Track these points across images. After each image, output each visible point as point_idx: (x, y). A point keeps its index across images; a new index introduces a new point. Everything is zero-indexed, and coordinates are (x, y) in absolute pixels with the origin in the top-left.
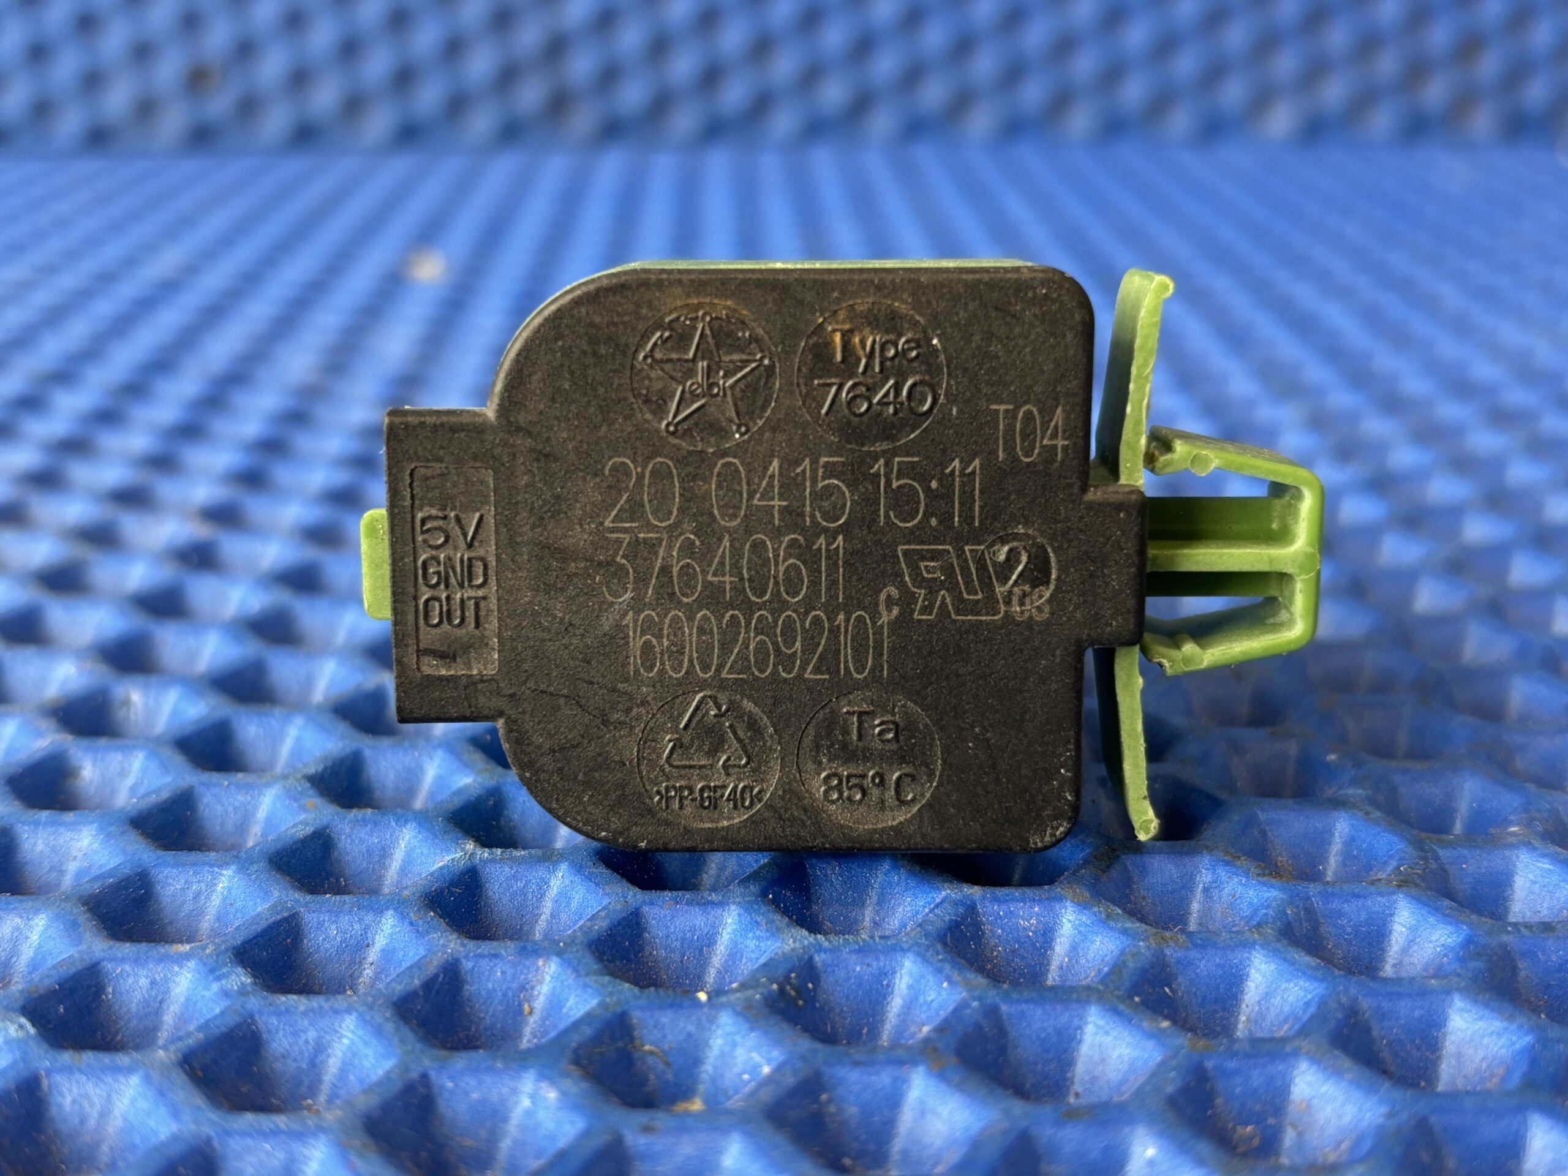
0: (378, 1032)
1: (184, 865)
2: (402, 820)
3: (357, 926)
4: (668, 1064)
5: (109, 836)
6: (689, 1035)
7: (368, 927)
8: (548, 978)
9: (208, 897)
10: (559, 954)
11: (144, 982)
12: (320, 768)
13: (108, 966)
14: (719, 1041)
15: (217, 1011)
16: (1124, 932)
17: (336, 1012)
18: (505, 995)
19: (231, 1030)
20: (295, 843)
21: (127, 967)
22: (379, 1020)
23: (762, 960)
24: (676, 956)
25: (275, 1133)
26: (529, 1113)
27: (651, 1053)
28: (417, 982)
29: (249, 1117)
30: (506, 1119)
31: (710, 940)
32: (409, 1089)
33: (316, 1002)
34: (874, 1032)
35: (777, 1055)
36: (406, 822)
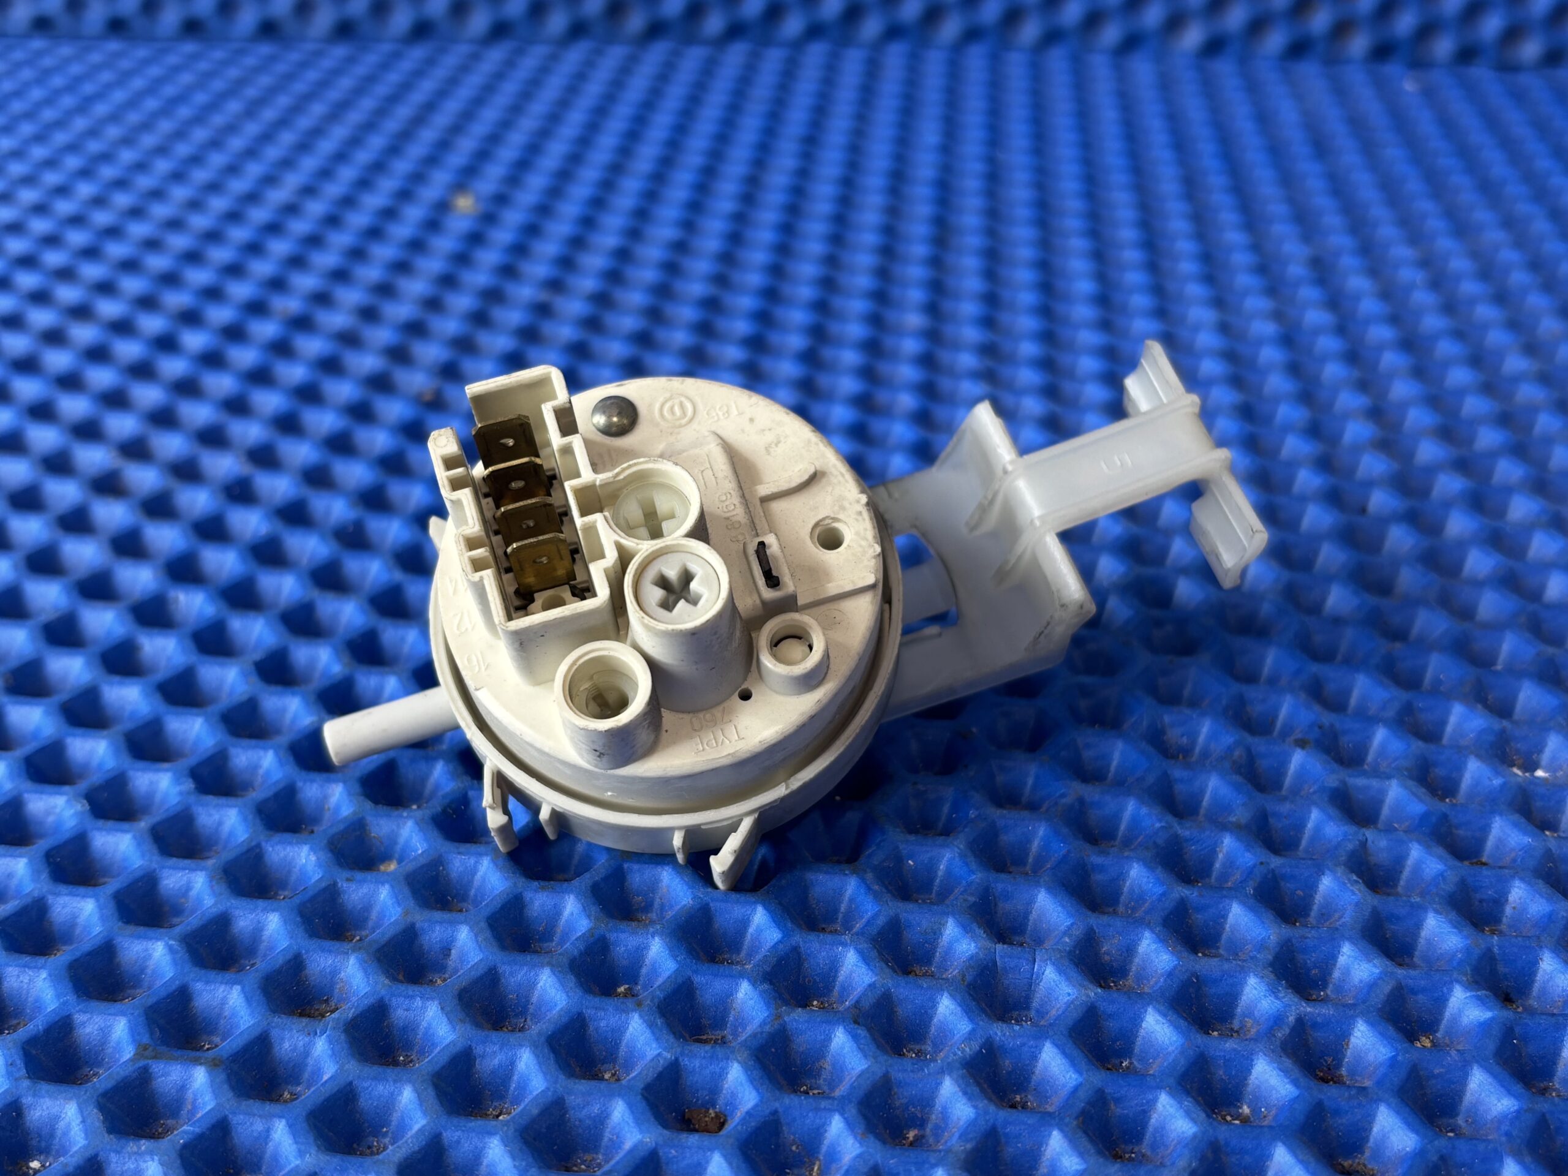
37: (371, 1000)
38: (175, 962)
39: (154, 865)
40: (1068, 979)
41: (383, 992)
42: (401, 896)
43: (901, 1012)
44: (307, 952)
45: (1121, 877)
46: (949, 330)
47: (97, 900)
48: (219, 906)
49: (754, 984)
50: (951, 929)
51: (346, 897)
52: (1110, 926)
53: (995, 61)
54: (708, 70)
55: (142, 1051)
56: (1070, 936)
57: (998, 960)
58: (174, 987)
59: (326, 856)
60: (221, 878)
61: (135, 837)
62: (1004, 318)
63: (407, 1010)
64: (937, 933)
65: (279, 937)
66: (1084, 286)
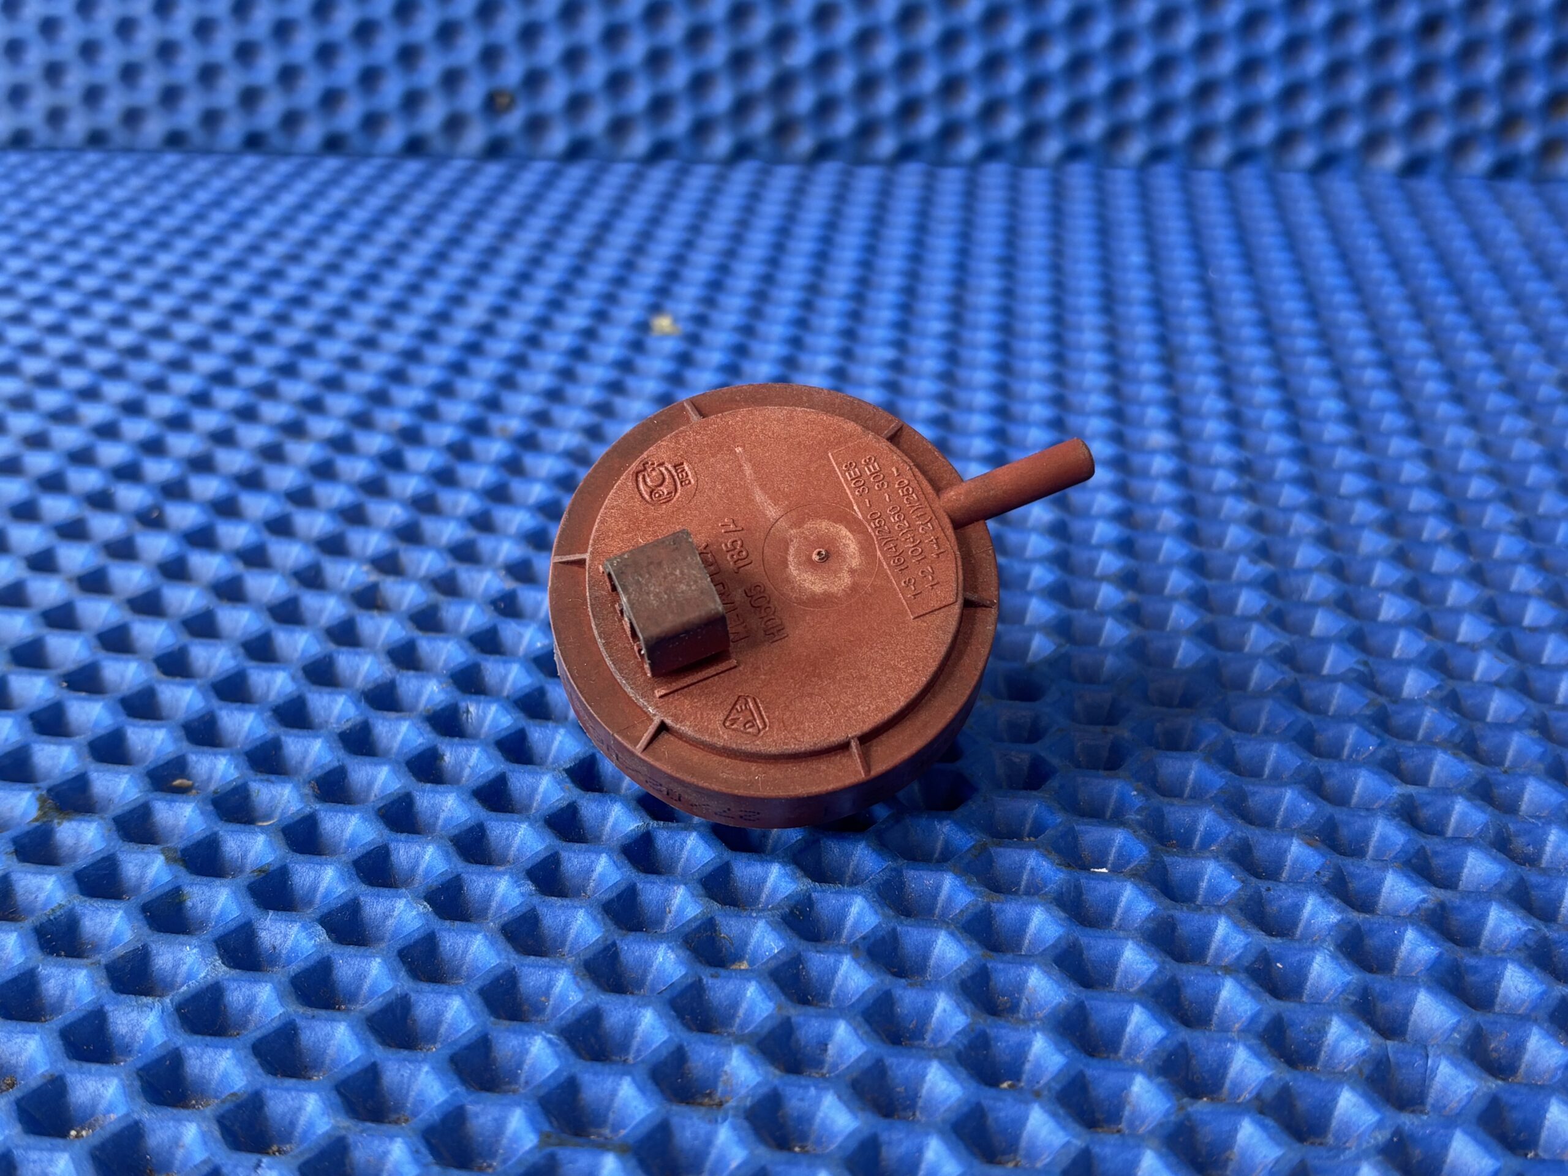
0: (594, 919)
1: (501, 820)
2: (614, 801)
3: (587, 861)
4: (732, 944)
5: (463, 800)
6: (743, 931)
7: (593, 862)
8: (679, 896)
9: (514, 838)
10: (685, 884)
11: (482, 885)
12: (572, 764)
13: (465, 876)
14: (757, 935)
15: (518, 904)
16: (974, 892)
17: (575, 907)
18: (658, 902)
19: (525, 914)
20: (558, 811)
21: (474, 877)
22: (595, 913)
23: (786, 894)
24: (747, 888)
25: (545, 967)
26: (662, 964)
27: (724, 938)
28: (614, 894)
29: (532, 958)
30: (651, 966)
31: (764, 880)
32: (607, 949)
33: (566, 902)
34: (839, 935)
35: (782, 944)
36: (616, 801)
37: (764, 1090)
38: (557, 1055)
39: (513, 964)
40: (1466, 1072)
41: (776, 1082)
42: (769, 992)
43: (1301, 1105)
44: (689, 1044)
45: (1497, 978)
46: (1198, 449)
47: (463, 997)
48: (589, 1001)
49: (1149, 1076)
50: (1336, 1028)
51: (712, 994)
52: (1496, 1023)
53: (1185, 180)
54: (885, 192)
55: (545, 1139)
56: (1459, 1032)
57: (1390, 1055)
58: (562, 1079)
59: (684, 954)
60: (584, 975)
61: (486, 936)
62: (1253, 436)
63: (802, 1100)
64: (1321, 1031)
65: (655, 1031)
66: (1331, 406)
